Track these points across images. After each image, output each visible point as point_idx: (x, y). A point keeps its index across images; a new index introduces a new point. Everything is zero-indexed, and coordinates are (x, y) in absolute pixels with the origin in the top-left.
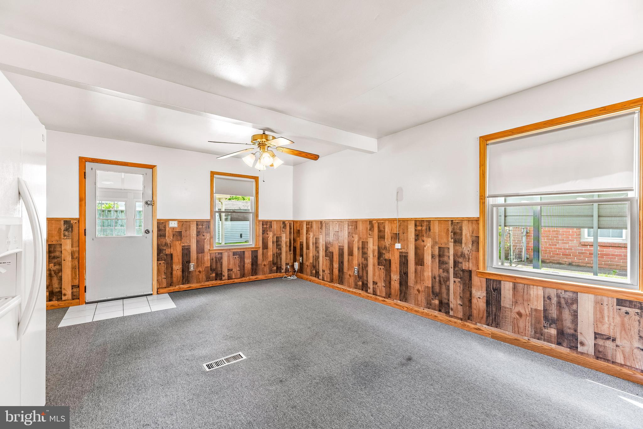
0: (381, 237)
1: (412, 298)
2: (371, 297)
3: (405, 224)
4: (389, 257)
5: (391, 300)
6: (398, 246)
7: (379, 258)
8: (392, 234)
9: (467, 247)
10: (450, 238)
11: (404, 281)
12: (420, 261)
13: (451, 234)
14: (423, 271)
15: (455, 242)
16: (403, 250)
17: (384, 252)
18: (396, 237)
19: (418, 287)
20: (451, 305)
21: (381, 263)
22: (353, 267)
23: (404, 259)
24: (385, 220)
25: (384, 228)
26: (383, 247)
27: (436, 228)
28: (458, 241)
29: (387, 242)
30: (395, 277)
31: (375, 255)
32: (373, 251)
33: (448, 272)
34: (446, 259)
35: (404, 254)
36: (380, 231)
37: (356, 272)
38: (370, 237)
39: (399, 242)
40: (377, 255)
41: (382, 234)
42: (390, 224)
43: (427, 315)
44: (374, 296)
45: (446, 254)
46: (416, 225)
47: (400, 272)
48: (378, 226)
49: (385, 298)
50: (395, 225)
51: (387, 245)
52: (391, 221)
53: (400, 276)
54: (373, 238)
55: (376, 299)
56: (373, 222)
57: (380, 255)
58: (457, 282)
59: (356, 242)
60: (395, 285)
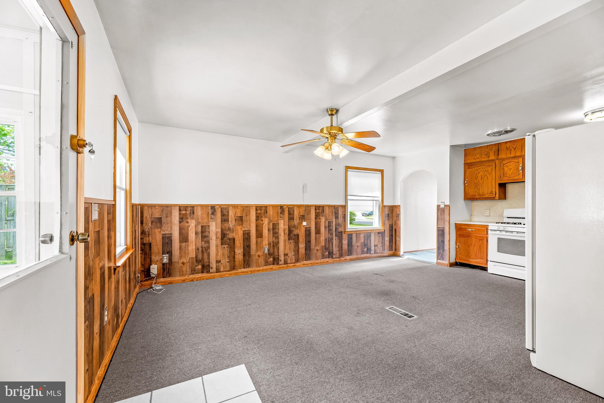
0: (291, 218)
1: (313, 256)
2: (283, 267)
3: (309, 208)
4: (297, 232)
5: (299, 263)
6: (304, 223)
7: (289, 235)
8: (300, 216)
9: (340, 220)
10: (333, 216)
11: (308, 247)
12: (318, 232)
13: (334, 214)
14: (320, 237)
15: (336, 218)
16: (308, 226)
17: (293, 229)
18: (303, 218)
19: (318, 248)
20: (334, 252)
21: (291, 238)
22: (263, 247)
23: (308, 232)
24: (294, 205)
25: (294, 212)
26: (293, 226)
27: (327, 210)
28: (337, 218)
29: (296, 222)
30: (302, 246)
31: (285, 233)
32: (284, 230)
33: (333, 235)
34: (331, 228)
35: (308, 229)
36: (290, 214)
37: (266, 251)
38: (281, 219)
39: (305, 222)
40: (288, 233)
41: (291, 216)
42: (298, 209)
43: (323, 262)
44: (285, 265)
45: (332, 225)
46: (316, 209)
47: (306, 241)
48: (288, 210)
49: (294, 263)
50: (302, 210)
51: (296, 224)
52: (299, 206)
53: (306, 244)
54: (284, 220)
55: (288, 267)
56: (284, 207)
57: (290, 232)
58: (336, 239)
59: (265, 224)
60: (302, 250)
